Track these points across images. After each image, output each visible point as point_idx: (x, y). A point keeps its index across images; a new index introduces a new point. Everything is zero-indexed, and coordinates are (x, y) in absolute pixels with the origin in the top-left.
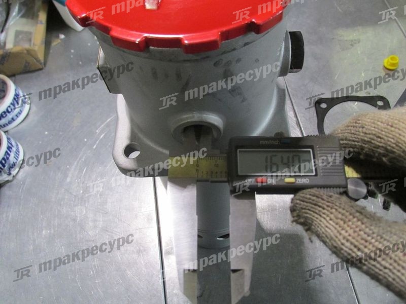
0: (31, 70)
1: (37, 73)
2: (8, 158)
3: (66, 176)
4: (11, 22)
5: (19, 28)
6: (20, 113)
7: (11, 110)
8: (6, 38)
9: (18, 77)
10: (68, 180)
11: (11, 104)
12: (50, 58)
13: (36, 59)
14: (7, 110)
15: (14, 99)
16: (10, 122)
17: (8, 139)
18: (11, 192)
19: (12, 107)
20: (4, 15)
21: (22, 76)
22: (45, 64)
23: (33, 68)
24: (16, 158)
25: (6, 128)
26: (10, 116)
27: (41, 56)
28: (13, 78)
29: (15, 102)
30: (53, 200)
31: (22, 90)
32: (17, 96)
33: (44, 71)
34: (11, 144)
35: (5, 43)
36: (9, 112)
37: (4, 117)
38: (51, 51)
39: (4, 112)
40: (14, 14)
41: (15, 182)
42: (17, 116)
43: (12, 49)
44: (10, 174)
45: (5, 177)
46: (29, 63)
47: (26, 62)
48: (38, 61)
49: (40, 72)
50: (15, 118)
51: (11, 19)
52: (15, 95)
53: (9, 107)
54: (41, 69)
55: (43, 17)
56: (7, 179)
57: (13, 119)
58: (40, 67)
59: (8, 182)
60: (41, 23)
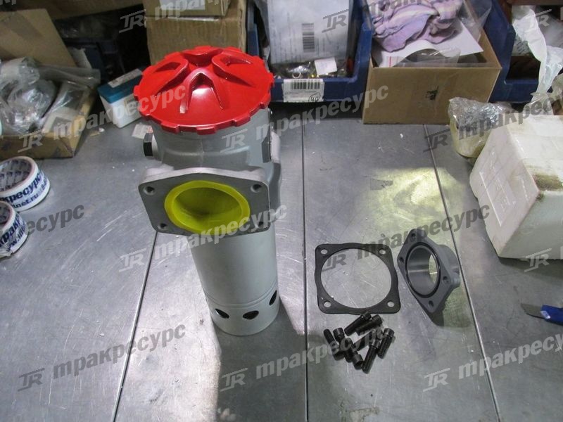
0: (62, 156)
1: (65, 160)
2: (11, 234)
3: (61, 263)
4: (54, 109)
5: (60, 116)
6: (36, 197)
7: (28, 192)
8: (44, 123)
9: (46, 161)
10: (63, 267)
11: (30, 186)
12: (82, 148)
13: (66, 146)
14: (24, 191)
15: (34, 182)
16: (23, 204)
17: (17, 216)
18: (5, 269)
19: (29, 189)
20: (49, 102)
21: (50, 160)
22: (76, 153)
23: (62, 155)
24: (20, 236)
25: (19, 209)
26: (25, 198)
27: (73, 146)
28: (41, 161)
29: (34, 186)
30: (43, 283)
31: (45, 175)
32: (38, 180)
33: (72, 159)
34: (18, 221)
35: (42, 128)
36: (25, 194)
37: (19, 198)
38: (86, 141)
39: (20, 193)
40: (59, 102)
41: (11, 260)
42: (32, 199)
43: (46, 134)
44: (9, 250)
45: (3, 252)
46: (60, 150)
47: (58, 148)
48: (69, 149)
49: (68, 160)
50: (30, 200)
51: (54, 106)
52: (36, 179)
53: (27, 189)
54: (71, 157)
55: (86, 109)
56: (5, 255)
57: (27, 202)
58: (70, 155)
59: (6, 257)
60: (83, 114)
